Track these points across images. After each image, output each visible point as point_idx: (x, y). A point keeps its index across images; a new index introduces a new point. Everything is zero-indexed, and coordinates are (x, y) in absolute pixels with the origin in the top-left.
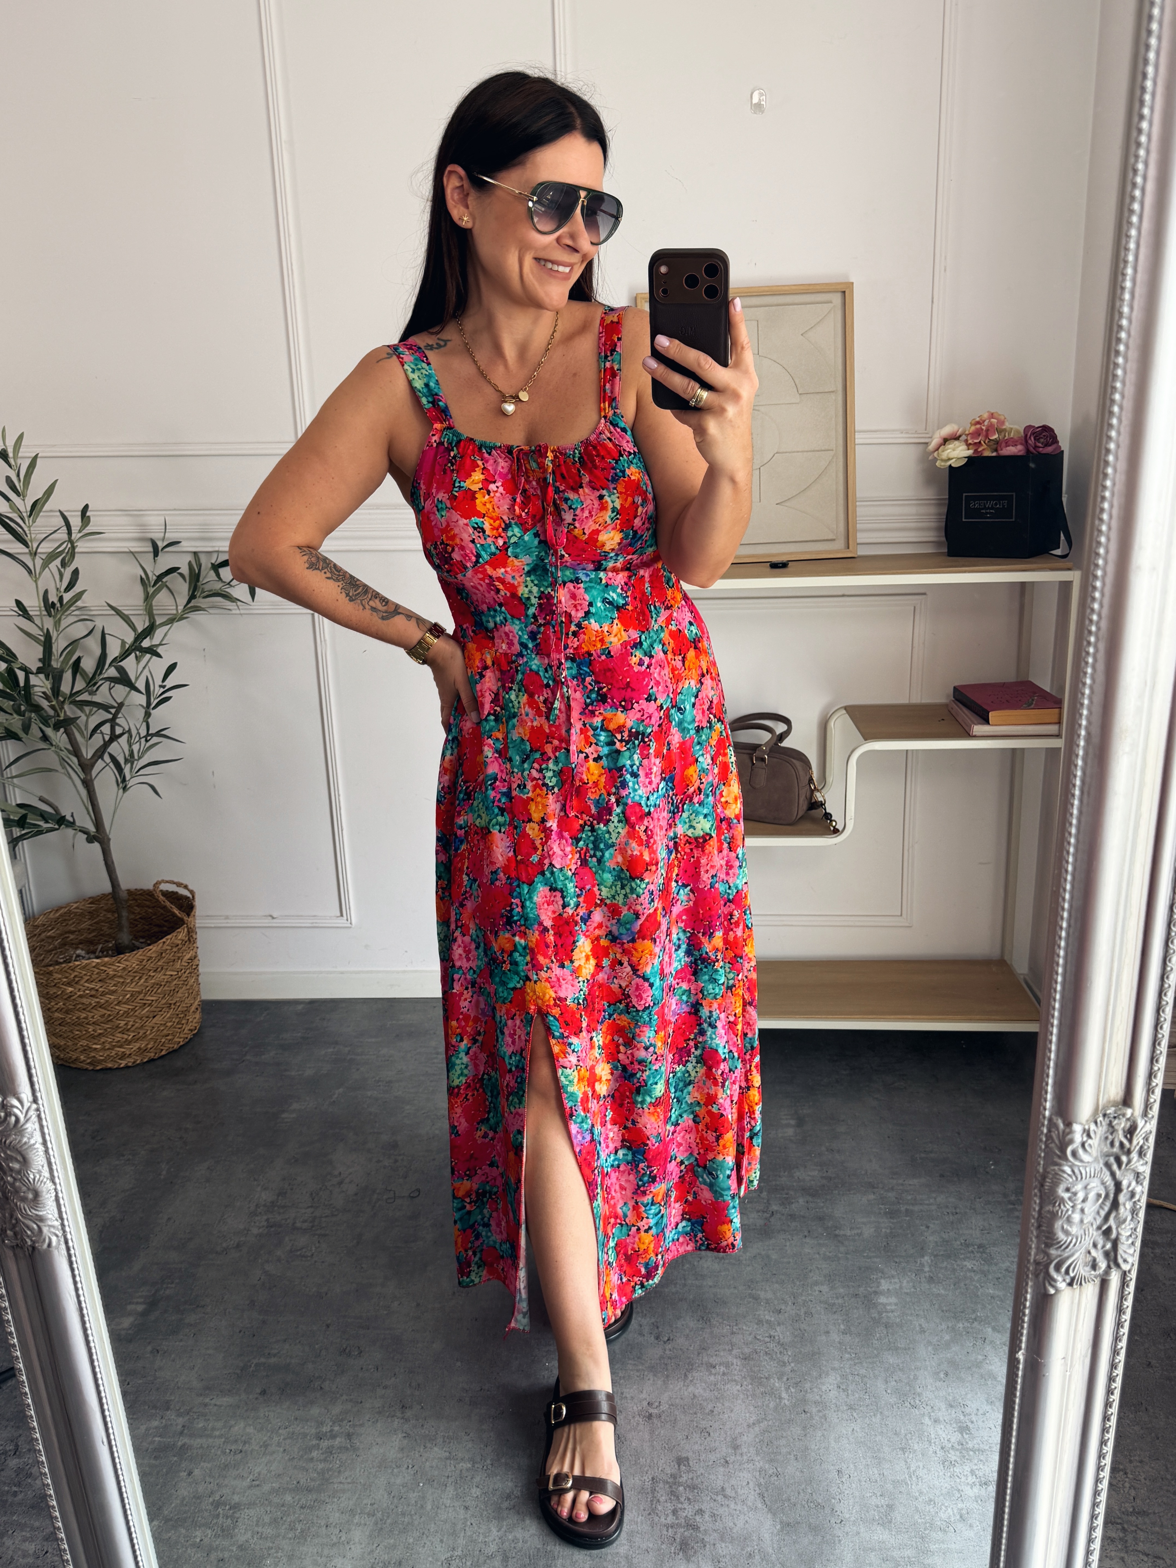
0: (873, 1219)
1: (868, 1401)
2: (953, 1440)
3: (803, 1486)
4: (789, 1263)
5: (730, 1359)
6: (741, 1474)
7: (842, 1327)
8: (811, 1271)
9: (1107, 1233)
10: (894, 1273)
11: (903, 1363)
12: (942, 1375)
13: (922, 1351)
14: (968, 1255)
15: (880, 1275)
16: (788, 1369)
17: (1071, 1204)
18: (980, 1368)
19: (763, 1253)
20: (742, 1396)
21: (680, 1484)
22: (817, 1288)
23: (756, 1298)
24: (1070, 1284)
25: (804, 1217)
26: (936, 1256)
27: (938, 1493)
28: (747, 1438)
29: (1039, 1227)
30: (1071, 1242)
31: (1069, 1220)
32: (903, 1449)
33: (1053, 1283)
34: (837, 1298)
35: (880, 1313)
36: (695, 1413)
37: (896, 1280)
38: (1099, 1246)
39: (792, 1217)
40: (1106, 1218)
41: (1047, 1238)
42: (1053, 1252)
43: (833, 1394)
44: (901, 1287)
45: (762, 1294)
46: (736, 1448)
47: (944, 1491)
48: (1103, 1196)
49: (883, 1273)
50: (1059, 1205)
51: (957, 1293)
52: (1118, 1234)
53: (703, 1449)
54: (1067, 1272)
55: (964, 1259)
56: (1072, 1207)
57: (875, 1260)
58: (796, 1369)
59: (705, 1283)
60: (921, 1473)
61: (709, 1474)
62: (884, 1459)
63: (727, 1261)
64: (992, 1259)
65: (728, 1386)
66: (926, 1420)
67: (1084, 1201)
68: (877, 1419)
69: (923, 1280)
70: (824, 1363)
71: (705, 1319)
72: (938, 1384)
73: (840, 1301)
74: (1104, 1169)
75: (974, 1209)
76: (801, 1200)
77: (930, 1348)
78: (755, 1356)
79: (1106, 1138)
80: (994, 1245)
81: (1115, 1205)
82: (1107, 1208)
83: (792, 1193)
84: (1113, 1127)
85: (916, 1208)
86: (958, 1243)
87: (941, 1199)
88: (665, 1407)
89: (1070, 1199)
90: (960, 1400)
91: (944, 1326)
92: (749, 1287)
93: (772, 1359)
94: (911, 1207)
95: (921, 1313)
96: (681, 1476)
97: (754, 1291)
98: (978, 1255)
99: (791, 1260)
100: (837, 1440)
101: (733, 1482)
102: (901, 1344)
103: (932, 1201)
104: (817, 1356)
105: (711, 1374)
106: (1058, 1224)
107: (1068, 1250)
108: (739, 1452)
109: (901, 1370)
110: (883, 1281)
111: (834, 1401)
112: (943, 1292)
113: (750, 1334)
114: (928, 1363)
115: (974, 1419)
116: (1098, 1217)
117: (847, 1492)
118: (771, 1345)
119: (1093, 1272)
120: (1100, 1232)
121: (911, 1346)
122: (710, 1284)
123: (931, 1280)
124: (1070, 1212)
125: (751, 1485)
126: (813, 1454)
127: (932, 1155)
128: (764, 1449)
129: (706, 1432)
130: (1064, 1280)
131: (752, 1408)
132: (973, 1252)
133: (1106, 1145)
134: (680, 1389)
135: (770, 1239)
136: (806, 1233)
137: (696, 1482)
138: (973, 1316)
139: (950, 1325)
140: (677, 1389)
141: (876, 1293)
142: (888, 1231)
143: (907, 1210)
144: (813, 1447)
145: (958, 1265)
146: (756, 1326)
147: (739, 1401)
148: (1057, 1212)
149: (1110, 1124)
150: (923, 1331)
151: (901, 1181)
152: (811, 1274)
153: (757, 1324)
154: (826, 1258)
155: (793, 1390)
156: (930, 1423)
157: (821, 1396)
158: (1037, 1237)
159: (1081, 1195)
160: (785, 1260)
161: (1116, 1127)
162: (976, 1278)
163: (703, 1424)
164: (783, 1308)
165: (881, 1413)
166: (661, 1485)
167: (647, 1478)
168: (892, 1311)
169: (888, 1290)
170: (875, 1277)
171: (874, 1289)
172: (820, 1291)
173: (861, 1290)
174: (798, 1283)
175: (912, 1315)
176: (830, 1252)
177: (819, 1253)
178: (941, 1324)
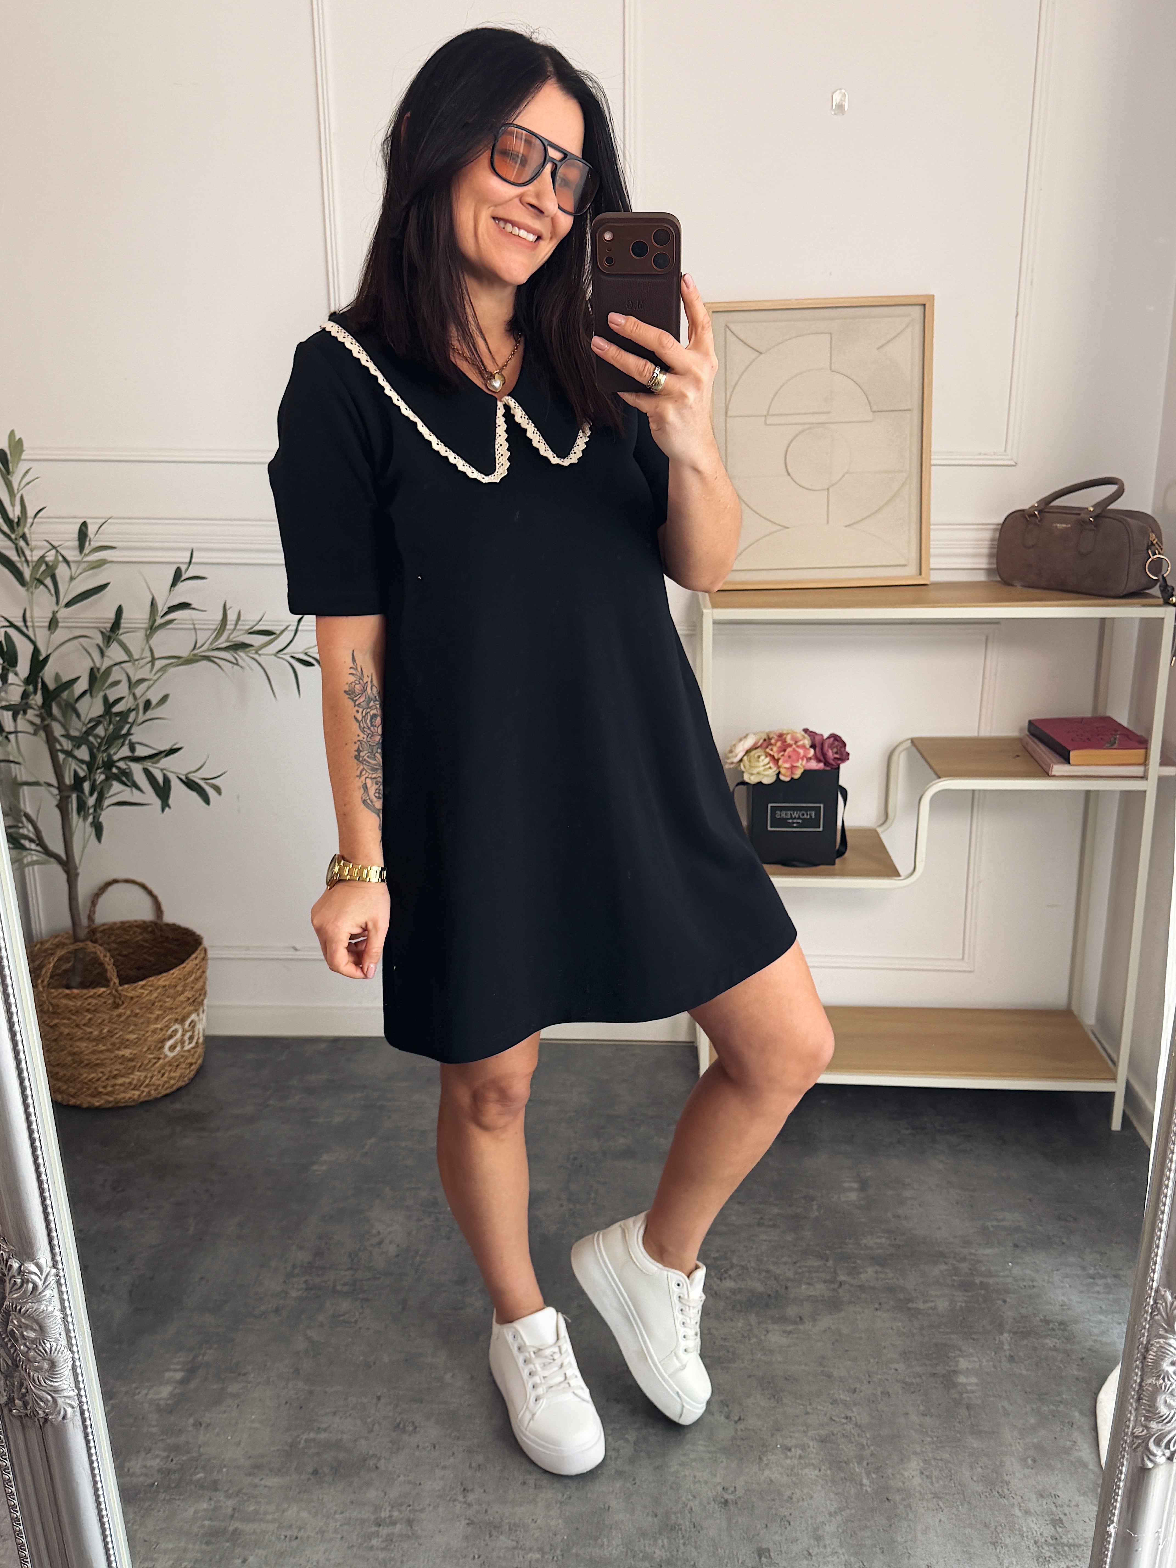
0: (947, 1291)
1: (954, 1490)
2: (1046, 1534)
4: (861, 1338)
7: (922, 1408)
8: (885, 1348)
10: (973, 1350)
11: (988, 1447)
12: (1030, 1462)
13: (1008, 1435)
14: (1049, 1332)
15: (958, 1352)
18: (1069, 1454)
19: (833, 1327)
20: (821, 1482)
22: (893, 1366)
23: (830, 1377)
24: (1170, 1459)
25: (873, 1288)
26: (1014, 1333)
28: (830, 1528)
29: (1139, 1399)
30: (1173, 1416)
31: (1172, 1394)
32: (994, 1543)
33: (1151, 1457)
34: (915, 1377)
35: (960, 1394)
36: (774, 1500)
37: (976, 1359)
39: (861, 1288)
41: (1148, 1411)
42: (1153, 1425)
43: (917, 1480)
44: (981, 1366)
45: (836, 1373)
46: (819, 1538)
49: (960, 1350)
50: (1164, 1378)
51: (1040, 1373)
53: (785, 1539)
54: (1167, 1446)
55: (1045, 1337)
57: (952, 1336)
59: (774, 1359)
63: (795, 1336)
64: (1075, 1337)
65: (806, 1471)
66: (1017, 1512)
68: (964, 1510)
69: (1004, 1359)
70: (905, 1446)
71: (776, 1397)
72: (1027, 1471)
73: (918, 1380)
75: (1052, 1282)
76: (870, 1270)
77: (1015, 1432)
78: (833, 1438)
80: (1076, 1321)
83: (859, 1262)
85: (991, 1281)
86: (1038, 1319)
87: (1017, 1271)
88: (741, 1492)
90: (1051, 1490)
91: (1028, 1409)
92: (822, 1364)
93: (850, 1442)
95: (1004, 1394)
97: (827, 1369)
98: (1060, 1333)
99: (863, 1335)
100: (924, 1532)
102: (985, 1427)
103: (1007, 1272)
104: (897, 1439)
105: (787, 1457)
106: (1160, 1399)
107: (1169, 1424)
108: (822, 1543)
109: (987, 1455)
110: (961, 1360)
111: (918, 1489)
112: (1024, 1372)
113: (825, 1415)
114: (1014, 1448)
115: (1067, 1511)
118: (849, 1427)
121: (995, 1429)
122: (780, 1359)
123: (1011, 1358)
126: (900, 1547)
127: (1004, 1223)
128: (848, 1540)
129: (786, 1521)
130: (1164, 1455)
131: (832, 1495)
134: (756, 1473)
135: (839, 1311)
136: (877, 1306)
138: (1058, 1398)
139: (1035, 1407)
140: (752, 1472)
141: (955, 1372)
142: (963, 1305)
143: (982, 1283)
145: (1042, 1343)
146: (831, 1406)
147: (819, 1488)
148: (1161, 1385)
150: (1006, 1414)
151: (973, 1251)
152: (885, 1351)
153: (832, 1404)
154: (901, 1333)
155: (874, 1476)
156: (1020, 1515)
158: (1136, 1409)
160: (857, 1335)
162: (1061, 1358)
163: (783, 1511)
164: (858, 1386)
165: (969, 1503)
168: (973, 1392)
169: (967, 1368)
170: (953, 1355)
171: (952, 1368)
172: (896, 1370)
173: (940, 1369)
174: (872, 1361)
175: (994, 1396)
176: (904, 1328)
177: (892, 1328)
178: (1026, 1407)
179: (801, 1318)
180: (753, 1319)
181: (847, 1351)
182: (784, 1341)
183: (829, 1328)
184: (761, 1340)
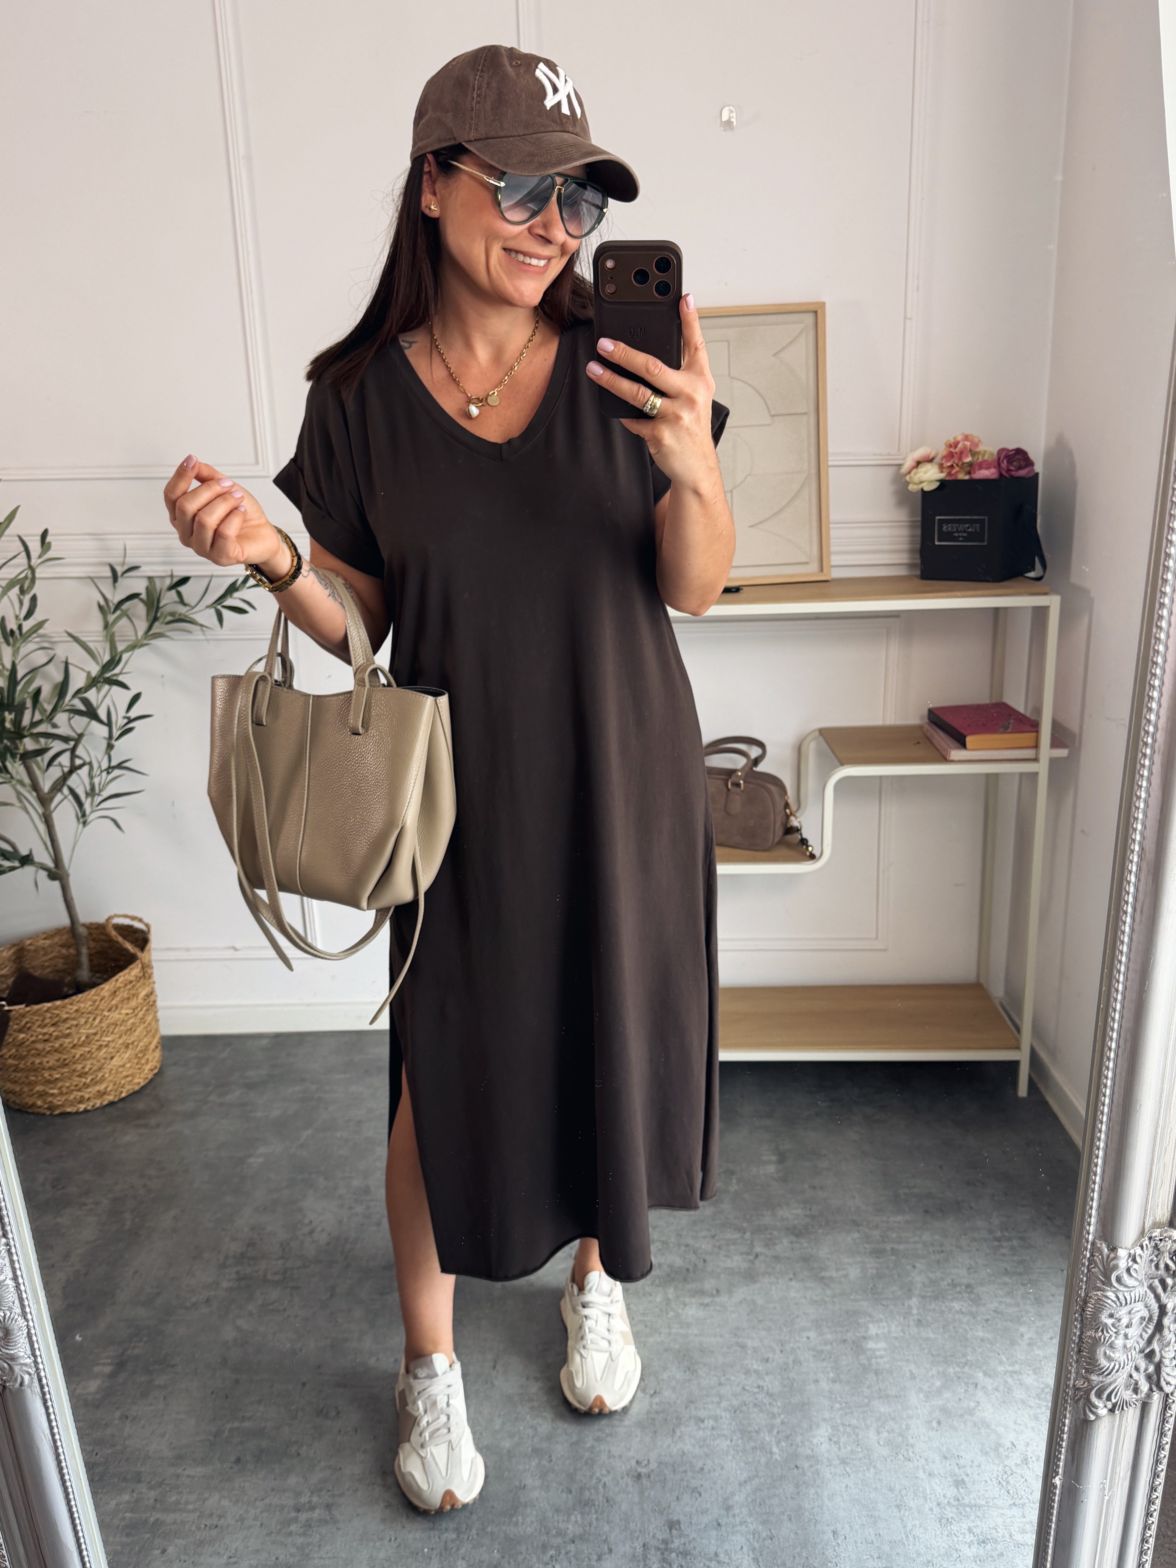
0: (859, 1259)
1: (861, 1455)
2: (949, 1495)
3: (798, 1549)
4: (775, 1308)
5: (718, 1412)
6: (734, 1538)
7: (831, 1375)
8: (797, 1317)
9: (1150, 1356)
10: (882, 1316)
11: (894, 1411)
12: (935, 1424)
13: (914, 1398)
14: (956, 1296)
15: (868, 1318)
16: (778, 1421)
17: (1115, 1330)
18: (972, 1415)
19: (749, 1298)
20: (732, 1452)
21: (671, 1551)
22: (805, 1334)
23: (743, 1347)
24: (1112, 1411)
25: (788, 1258)
26: (924, 1297)
27: (936, 1554)
28: (739, 1498)
29: (1080, 1351)
30: (1114, 1368)
31: (1111, 1346)
32: (898, 1506)
33: (1093, 1409)
34: (826, 1344)
35: (869, 1359)
36: (685, 1472)
37: (885, 1324)
38: (1142, 1369)
39: (777, 1258)
40: (1150, 1341)
41: (1089, 1364)
42: (1094, 1377)
43: (825, 1447)
44: (889, 1332)
45: (749, 1343)
46: (728, 1508)
47: (942, 1551)
48: (1146, 1320)
49: (870, 1316)
50: (1102, 1331)
51: (946, 1336)
52: (1162, 1357)
53: (694, 1511)
54: (1109, 1398)
55: (952, 1300)
56: (1116, 1333)
57: (863, 1303)
58: (786, 1420)
59: (690, 1332)
60: (918, 1532)
61: (702, 1538)
62: (879, 1517)
63: (712, 1308)
64: (980, 1299)
65: (718, 1441)
66: (921, 1474)
67: (1127, 1327)
68: (870, 1474)
69: (912, 1323)
70: (815, 1414)
71: (691, 1369)
72: (932, 1433)
73: (829, 1347)
74: (1149, 1292)
75: (960, 1247)
76: (785, 1241)
77: (921, 1396)
78: (744, 1408)
79: (1152, 1261)
80: (982, 1284)
81: (1159, 1327)
82: (1150, 1332)
83: (775, 1233)
84: (1158, 1250)
85: (902, 1247)
86: (945, 1283)
87: (926, 1236)
88: (653, 1466)
89: (1113, 1325)
90: (954, 1451)
91: (934, 1372)
92: (736, 1335)
93: (761, 1411)
94: (896, 1246)
95: (911, 1358)
96: (672, 1542)
97: (740, 1340)
98: (966, 1295)
99: (777, 1305)
100: (831, 1498)
101: (726, 1546)
102: (893, 1391)
103: (917, 1239)
104: (807, 1407)
105: (700, 1428)
106: (1100, 1352)
107: (1110, 1376)
108: (730, 1514)
109: (893, 1419)
110: (871, 1325)
111: (826, 1455)
112: (931, 1335)
113: (738, 1385)
114: (919, 1411)
115: (969, 1472)
116: (1140, 1340)
117: (843, 1555)
118: (760, 1396)
119: (1134, 1396)
120: (1142, 1355)
121: (902, 1393)
122: (696, 1332)
123: (919, 1323)
124: (1113, 1338)
125: (745, 1549)
126: (807, 1514)
127: (915, 1190)
128: (757, 1509)
129: (696, 1492)
130: (1105, 1406)
131: (743, 1465)
132: (960, 1292)
133: (1150, 1267)
134: (669, 1446)
135: (755, 1282)
136: (791, 1276)
137: (689, 1547)
138: (964, 1360)
139: (941, 1369)
140: (665, 1446)
141: (864, 1338)
142: (874, 1271)
143: (892, 1249)
144: (807, 1506)
145: (946, 1307)
146: (743, 1376)
147: (730, 1458)
148: (1100, 1338)
149: (1156, 1247)
150: (913, 1377)
151: (885, 1218)
152: (798, 1320)
153: (745, 1374)
154: (813, 1302)
155: (783, 1444)
156: (924, 1477)
157: (812, 1450)
158: (1077, 1362)
159: (1125, 1321)
160: (771, 1306)
161: (1161, 1249)
162: (965, 1320)
163: (694, 1483)
164: (771, 1356)
165: (875, 1467)
166: (653, 1551)
167: (638, 1545)
168: (882, 1357)
169: (877, 1334)
170: (863, 1321)
171: (862, 1334)
172: (808, 1338)
173: (849, 1335)
174: (785, 1330)
175: (901, 1360)
176: (816, 1296)
177: (805, 1297)
178: (931, 1370)
179: (718, 1291)
180: (671, 1293)
181: (760, 1321)
182: (701, 1313)
183: (745, 1299)
184: (678, 1313)
